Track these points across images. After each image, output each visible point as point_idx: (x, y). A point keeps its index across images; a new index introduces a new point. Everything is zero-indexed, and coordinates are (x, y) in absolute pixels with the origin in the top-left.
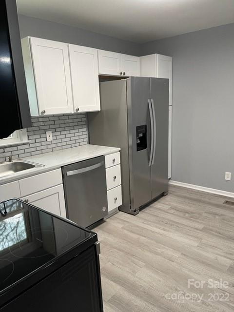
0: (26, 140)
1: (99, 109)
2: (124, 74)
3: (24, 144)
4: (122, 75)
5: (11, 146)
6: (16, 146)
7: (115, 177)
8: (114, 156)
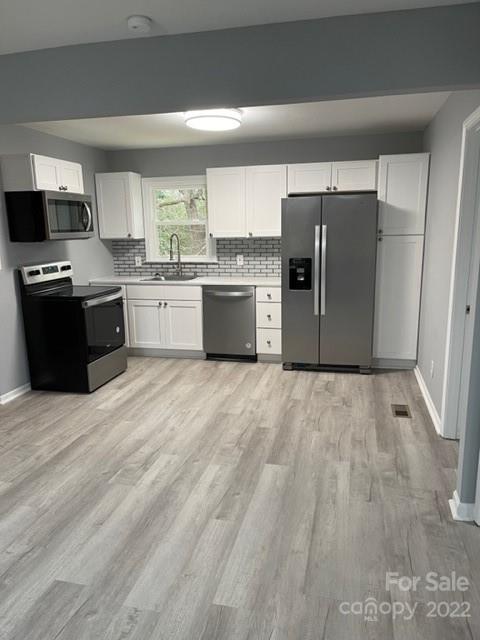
0: (215, 261)
2: (335, 189)
7: (269, 316)
8: (270, 291)
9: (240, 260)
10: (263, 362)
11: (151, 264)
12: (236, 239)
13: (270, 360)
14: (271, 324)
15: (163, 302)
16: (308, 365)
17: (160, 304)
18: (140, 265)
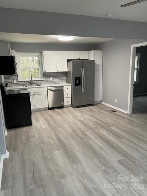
0: (43, 79)
1: (67, 71)
2: (79, 58)
3: (42, 80)
4: (79, 59)
5: (38, 81)
6: (40, 81)
7: (68, 94)
8: (68, 87)
9: (51, 79)
10: (66, 107)
11: (20, 82)
12: (49, 73)
13: (68, 107)
14: (68, 96)
15: (34, 94)
16: (79, 106)
17: (33, 94)
18: (16, 82)
